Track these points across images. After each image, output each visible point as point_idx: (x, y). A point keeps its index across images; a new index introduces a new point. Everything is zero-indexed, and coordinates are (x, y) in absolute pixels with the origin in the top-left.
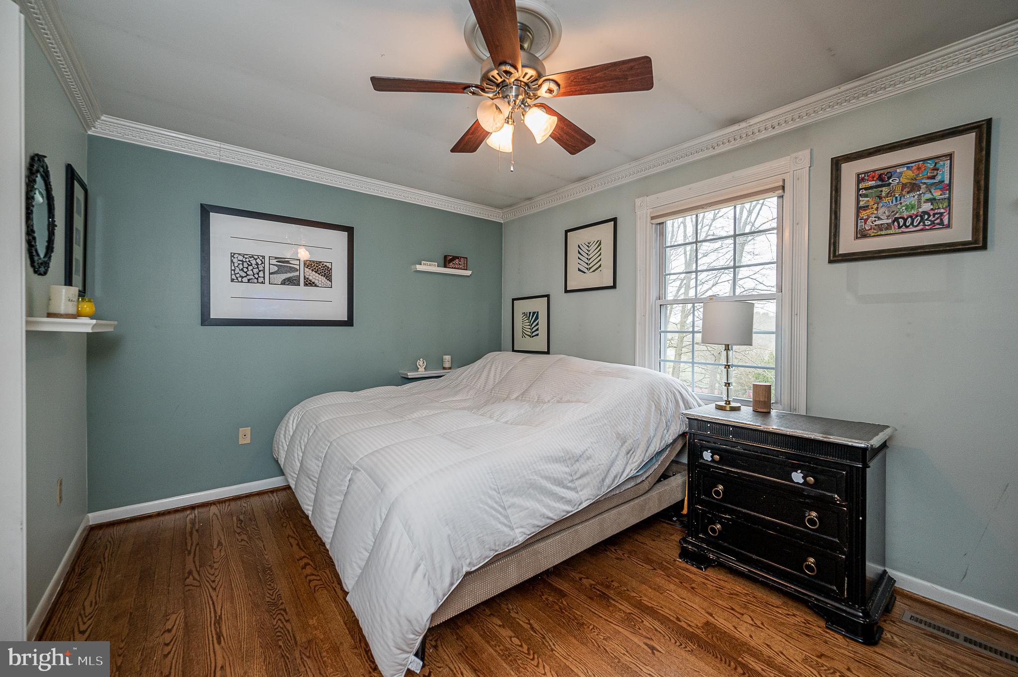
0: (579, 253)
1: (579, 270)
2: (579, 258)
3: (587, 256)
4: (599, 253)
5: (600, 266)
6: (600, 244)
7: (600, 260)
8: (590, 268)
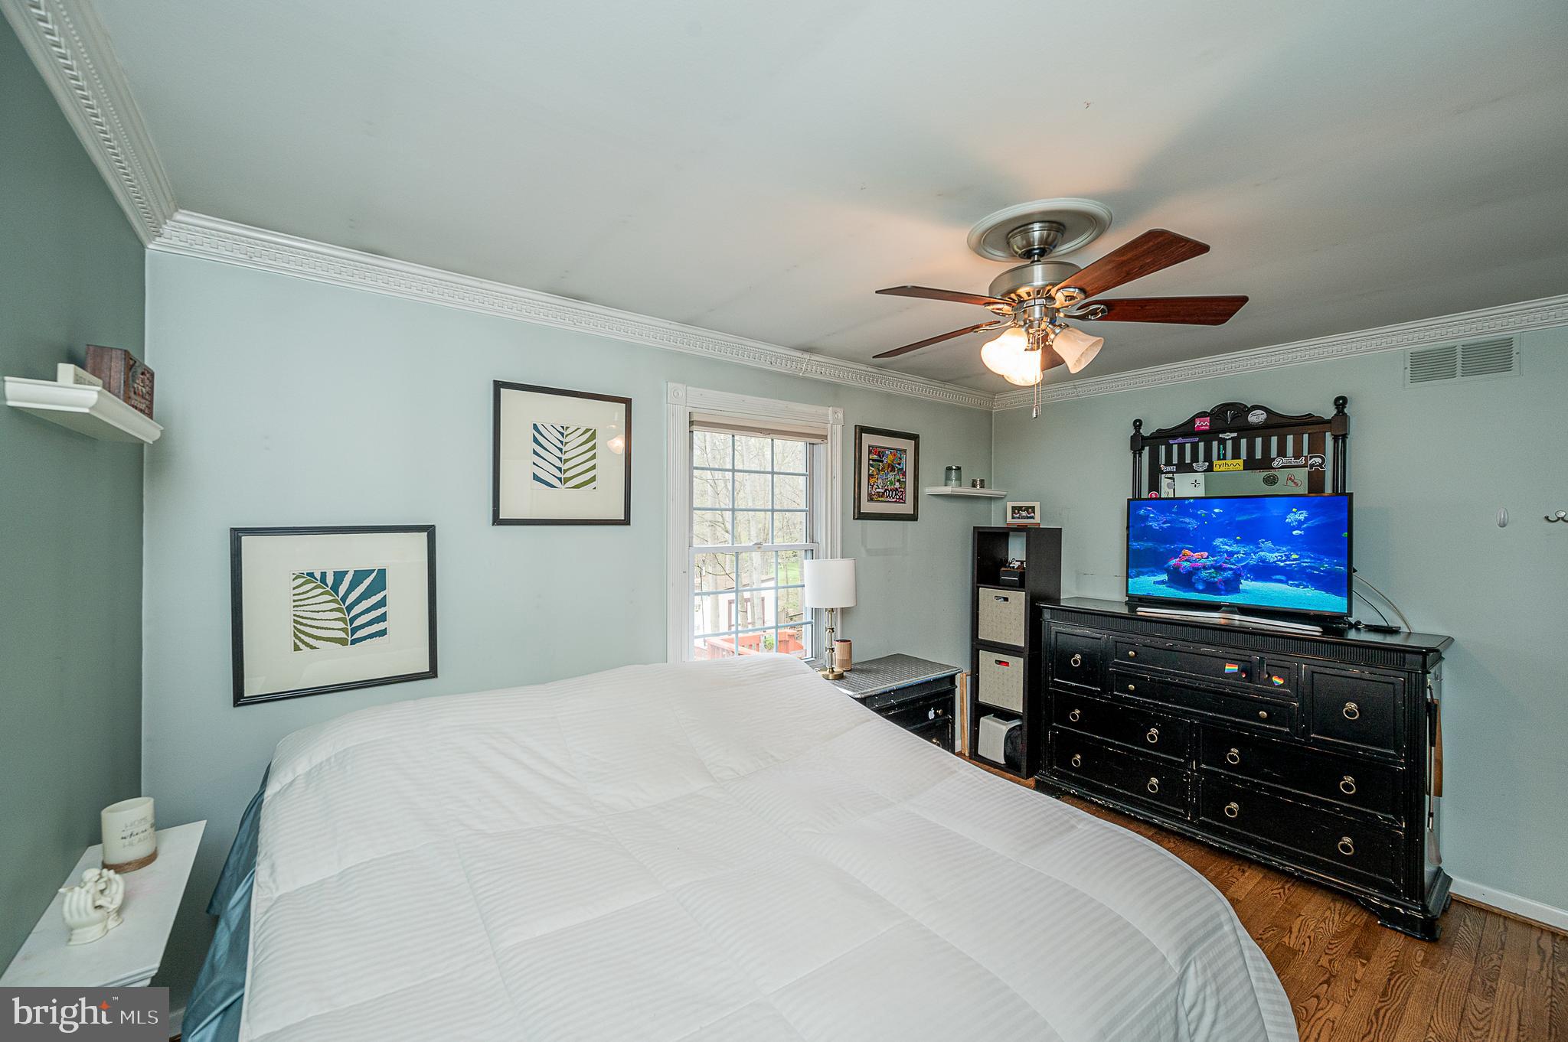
0: (536, 440)
1: (536, 478)
2: (535, 452)
3: (559, 454)
4: (592, 453)
5: (593, 479)
6: (593, 436)
7: (594, 467)
8: (567, 480)
